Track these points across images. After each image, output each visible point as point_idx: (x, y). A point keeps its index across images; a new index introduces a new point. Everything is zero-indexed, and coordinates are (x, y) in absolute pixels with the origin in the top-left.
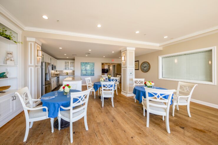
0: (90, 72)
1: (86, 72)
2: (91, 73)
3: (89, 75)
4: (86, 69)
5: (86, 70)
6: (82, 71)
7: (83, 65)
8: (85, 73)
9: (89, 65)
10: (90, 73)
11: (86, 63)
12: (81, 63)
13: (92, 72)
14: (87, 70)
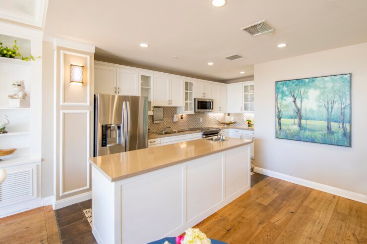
0: (324, 124)
1: (300, 125)
2: (329, 128)
3: (313, 141)
4: (299, 111)
5: (299, 114)
6: (280, 119)
7: (282, 92)
8: (296, 127)
9: (316, 88)
10: (325, 131)
11: (300, 81)
12: (276, 82)
13: (334, 126)
14: (303, 112)
